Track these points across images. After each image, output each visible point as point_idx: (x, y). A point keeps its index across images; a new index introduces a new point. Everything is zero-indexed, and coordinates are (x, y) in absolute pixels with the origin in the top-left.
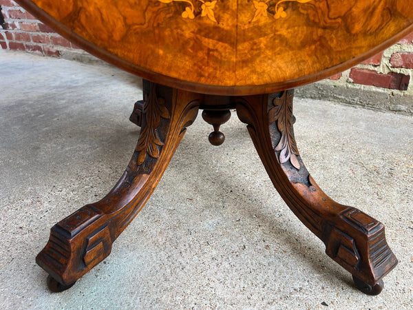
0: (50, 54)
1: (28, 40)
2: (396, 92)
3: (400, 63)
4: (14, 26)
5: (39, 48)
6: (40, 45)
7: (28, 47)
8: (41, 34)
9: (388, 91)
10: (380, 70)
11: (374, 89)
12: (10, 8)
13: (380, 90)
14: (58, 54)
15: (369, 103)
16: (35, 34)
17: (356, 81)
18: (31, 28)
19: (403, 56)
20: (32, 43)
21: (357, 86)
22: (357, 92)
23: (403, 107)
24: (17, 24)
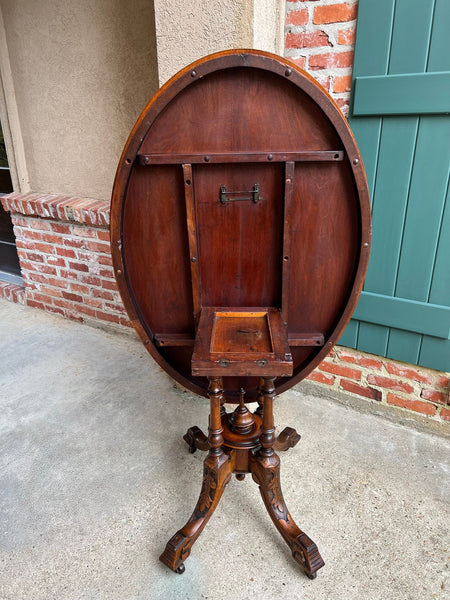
0: (72, 318)
1: (49, 301)
2: (374, 401)
3: (374, 382)
4: (34, 287)
5: (61, 312)
6: (62, 309)
7: (49, 308)
8: (64, 300)
9: (369, 400)
10: (361, 384)
11: (358, 396)
12: (32, 272)
13: (363, 398)
14: (81, 320)
15: (357, 406)
16: (59, 299)
17: (345, 389)
18: (53, 293)
19: (375, 377)
20: (53, 305)
21: (347, 393)
22: (347, 397)
23: (381, 413)
24: (38, 286)
